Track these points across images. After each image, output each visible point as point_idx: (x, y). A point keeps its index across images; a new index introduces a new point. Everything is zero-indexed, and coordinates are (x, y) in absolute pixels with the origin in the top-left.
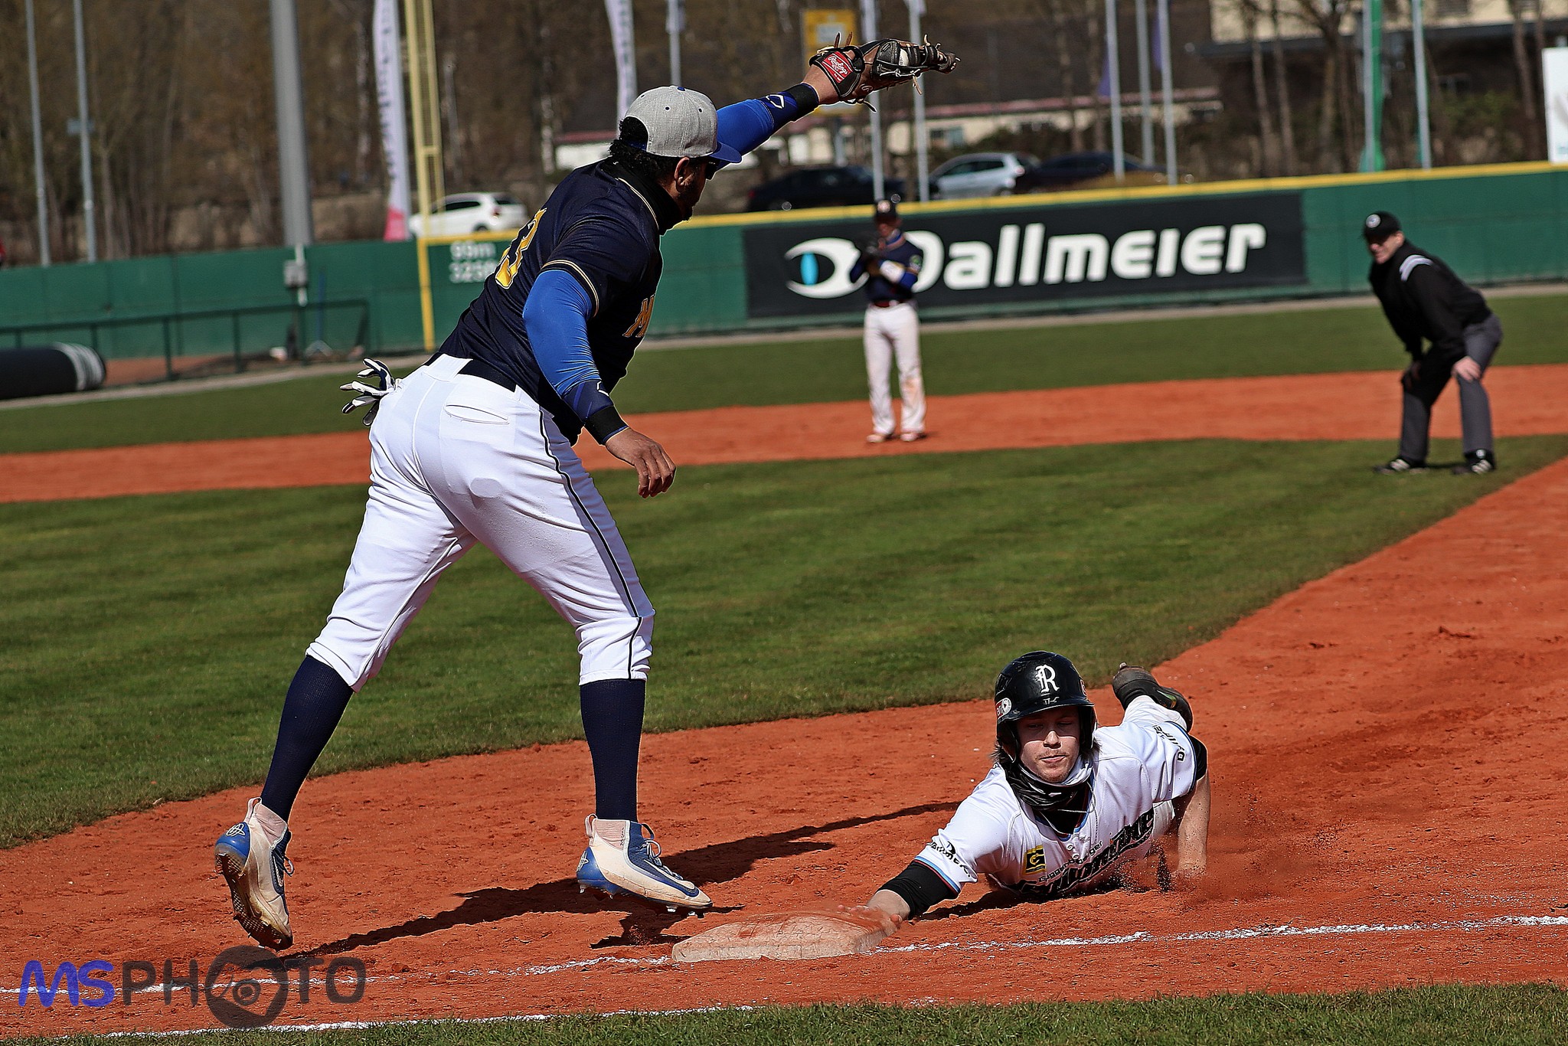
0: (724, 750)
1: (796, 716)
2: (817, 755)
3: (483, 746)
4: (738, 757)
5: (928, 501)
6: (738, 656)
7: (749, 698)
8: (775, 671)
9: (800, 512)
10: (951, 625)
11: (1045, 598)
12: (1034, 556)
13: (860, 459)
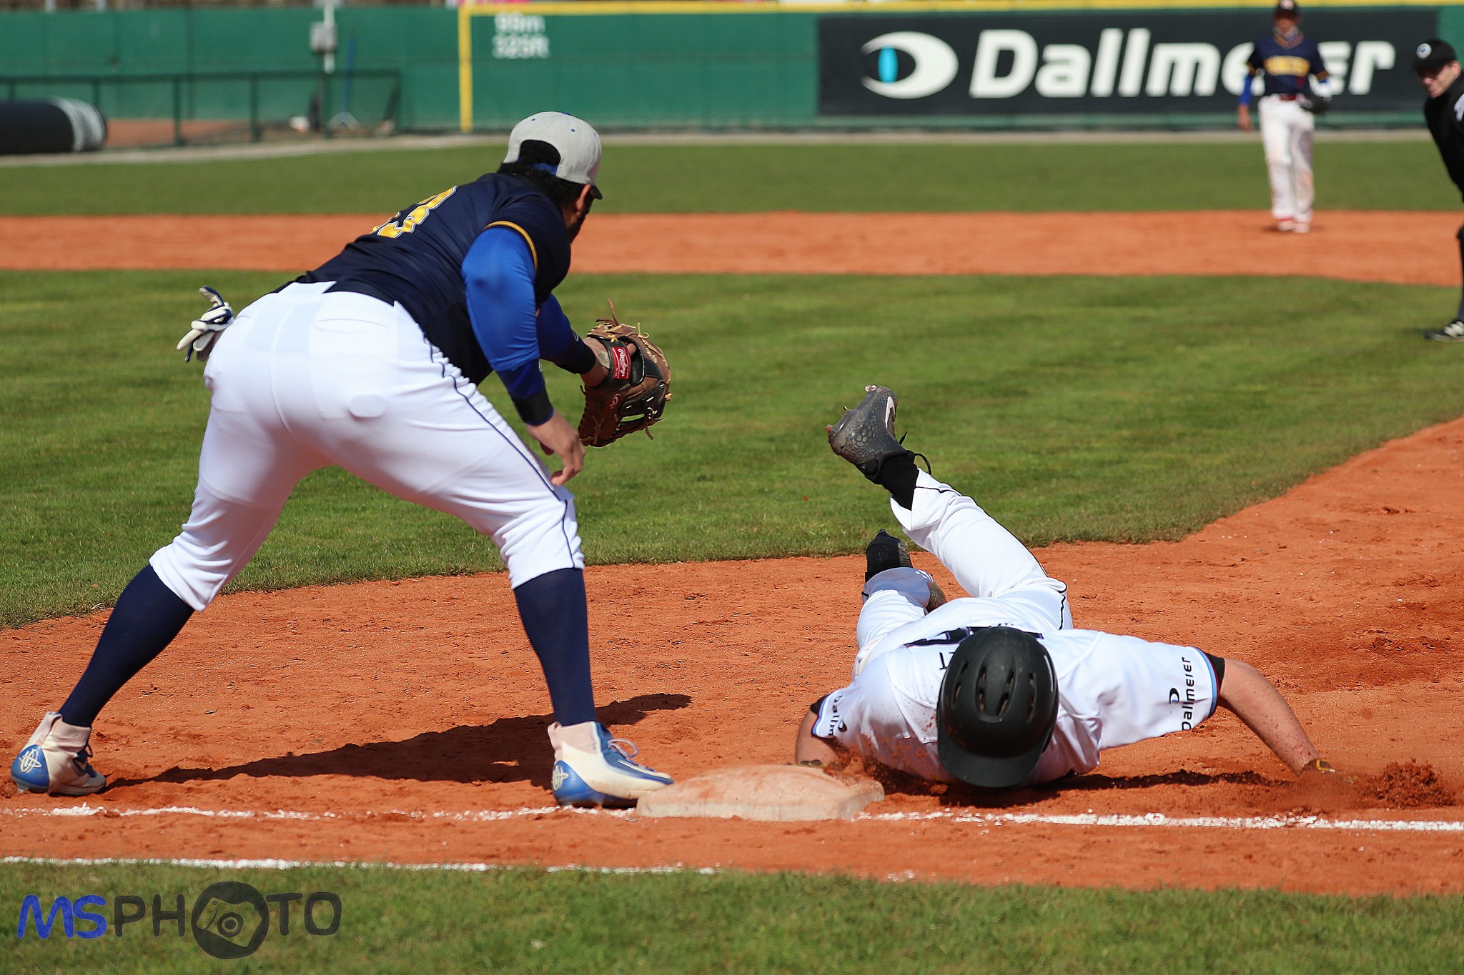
0: (724, 587)
1: (807, 555)
2: (824, 598)
3: (461, 566)
4: (738, 595)
5: (985, 328)
6: (754, 484)
7: (759, 532)
8: (792, 503)
9: (844, 331)
10: (991, 464)
11: (1097, 441)
12: (1093, 394)
13: (918, 277)
